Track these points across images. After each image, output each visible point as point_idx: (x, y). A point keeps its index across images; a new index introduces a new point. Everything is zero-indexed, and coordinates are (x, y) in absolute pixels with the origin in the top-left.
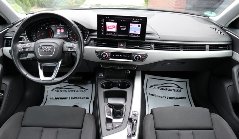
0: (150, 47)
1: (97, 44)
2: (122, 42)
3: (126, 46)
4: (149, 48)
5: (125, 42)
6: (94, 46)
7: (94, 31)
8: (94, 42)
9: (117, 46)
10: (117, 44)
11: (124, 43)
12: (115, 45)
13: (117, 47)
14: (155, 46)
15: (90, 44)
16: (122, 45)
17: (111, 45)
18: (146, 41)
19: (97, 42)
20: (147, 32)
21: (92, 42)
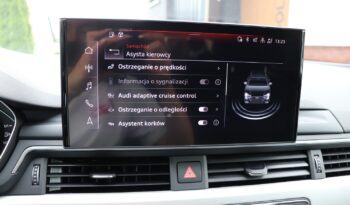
0: (308, 169)
1: (64, 181)
2: (190, 158)
3: (211, 175)
4: (305, 173)
5: (205, 158)
6: (48, 192)
7: (43, 113)
8: (49, 169)
9: (168, 179)
10: (167, 170)
11: (199, 162)
12: (154, 179)
13: (167, 188)
14: (325, 159)
15: (26, 181)
16: (190, 174)
17: (131, 180)
18: (300, 141)
19: (65, 170)
20: (302, 105)
21: (37, 171)
